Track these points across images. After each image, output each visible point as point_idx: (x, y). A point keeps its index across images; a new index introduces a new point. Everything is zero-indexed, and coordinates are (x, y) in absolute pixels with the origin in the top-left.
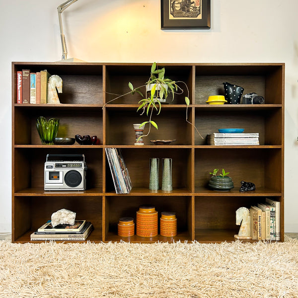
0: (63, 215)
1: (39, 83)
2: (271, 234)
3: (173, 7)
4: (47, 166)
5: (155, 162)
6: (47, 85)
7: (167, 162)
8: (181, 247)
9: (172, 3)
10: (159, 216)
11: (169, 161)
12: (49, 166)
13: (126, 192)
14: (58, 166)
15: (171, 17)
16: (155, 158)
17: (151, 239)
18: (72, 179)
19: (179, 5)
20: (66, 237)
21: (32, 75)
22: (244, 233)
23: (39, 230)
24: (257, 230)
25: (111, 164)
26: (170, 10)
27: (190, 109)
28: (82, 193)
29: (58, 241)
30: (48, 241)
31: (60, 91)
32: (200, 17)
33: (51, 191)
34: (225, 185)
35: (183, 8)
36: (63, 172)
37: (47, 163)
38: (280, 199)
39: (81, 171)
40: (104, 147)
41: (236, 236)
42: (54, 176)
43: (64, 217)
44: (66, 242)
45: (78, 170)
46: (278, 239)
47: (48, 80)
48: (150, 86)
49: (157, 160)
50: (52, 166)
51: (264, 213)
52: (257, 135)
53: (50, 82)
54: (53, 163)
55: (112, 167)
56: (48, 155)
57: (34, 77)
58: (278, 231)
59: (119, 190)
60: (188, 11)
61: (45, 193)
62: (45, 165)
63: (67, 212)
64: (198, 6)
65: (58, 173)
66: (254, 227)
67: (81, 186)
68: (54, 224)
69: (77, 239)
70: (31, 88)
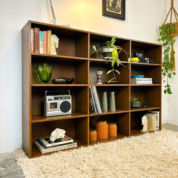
0: (59, 132)
1: (46, 39)
2: (156, 127)
3: (108, 4)
4: (48, 99)
5: (105, 93)
9: (108, 1)
11: (114, 93)
12: (50, 99)
14: (55, 99)
15: (107, 10)
16: (105, 91)
18: (65, 107)
19: (111, 4)
20: (66, 147)
21: (41, 32)
22: (145, 129)
23: (48, 146)
24: (151, 126)
26: (107, 5)
28: (70, 116)
30: (57, 151)
31: (57, 47)
32: (120, 13)
33: (51, 116)
34: (138, 105)
35: (113, 6)
36: (60, 102)
37: (48, 97)
38: (160, 110)
39: (70, 101)
40: (89, 85)
42: (54, 105)
43: (59, 134)
45: (68, 100)
46: (158, 129)
50: (52, 99)
51: (154, 117)
52: (151, 79)
54: (52, 97)
55: (94, 98)
56: (46, 92)
58: (158, 126)
60: (115, 8)
61: (47, 119)
64: (120, 7)
65: (56, 103)
66: (150, 124)
67: (70, 112)
69: (73, 147)
70: (40, 42)
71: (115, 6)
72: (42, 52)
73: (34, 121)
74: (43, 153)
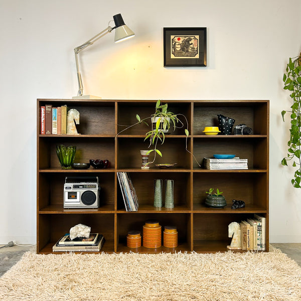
0: (80, 229)
1: (60, 116)
2: (258, 245)
3: (174, 47)
4: (66, 187)
5: (158, 182)
6: (67, 117)
7: (169, 182)
8: (181, 256)
9: (173, 44)
10: (163, 230)
12: (68, 187)
13: (135, 210)
14: (75, 187)
15: (172, 56)
16: (159, 179)
17: (156, 250)
18: (87, 198)
19: (179, 46)
20: (83, 249)
21: (53, 109)
22: (235, 244)
23: (60, 243)
24: (246, 242)
25: (122, 187)
26: (172, 50)
27: (189, 139)
28: (96, 210)
29: (77, 252)
30: (68, 252)
31: (78, 123)
32: (197, 56)
33: (70, 209)
34: (219, 203)
35: (182, 49)
36: (80, 192)
37: (66, 185)
38: (265, 215)
39: (96, 191)
40: (116, 171)
41: (228, 247)
42: (72, 195)
43: (80, 231)
44: (84, 253)
45: (92, 190)
46: (264, 249)
47: (67, 113)
48: (155, 119)
49: (161, 181)
50: (70, 187)
51: (252, 227)
52: (246, 161)
53: (69, 115)
54: (71, 185)
55: (123, 188)
56: (66, 178)
57: (55, 111)
58: (264, 242)
59: (128, 208)
60: (187, 51)
61: (65, 211)
62: (65, 187)
63: (83, 226)
64: (196, 47)
65: (76, 193)
66: (244, 238)
67: (96, 204)
68: (72, 237)
69: (93, 250)
70: (53, 121)
71: (187, 47)
72: (55, 132)
73: (42, 212)
74: (53, 251)
